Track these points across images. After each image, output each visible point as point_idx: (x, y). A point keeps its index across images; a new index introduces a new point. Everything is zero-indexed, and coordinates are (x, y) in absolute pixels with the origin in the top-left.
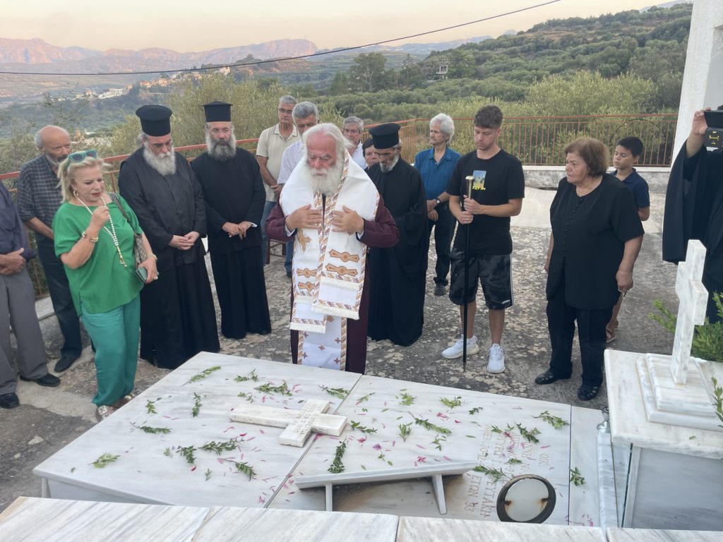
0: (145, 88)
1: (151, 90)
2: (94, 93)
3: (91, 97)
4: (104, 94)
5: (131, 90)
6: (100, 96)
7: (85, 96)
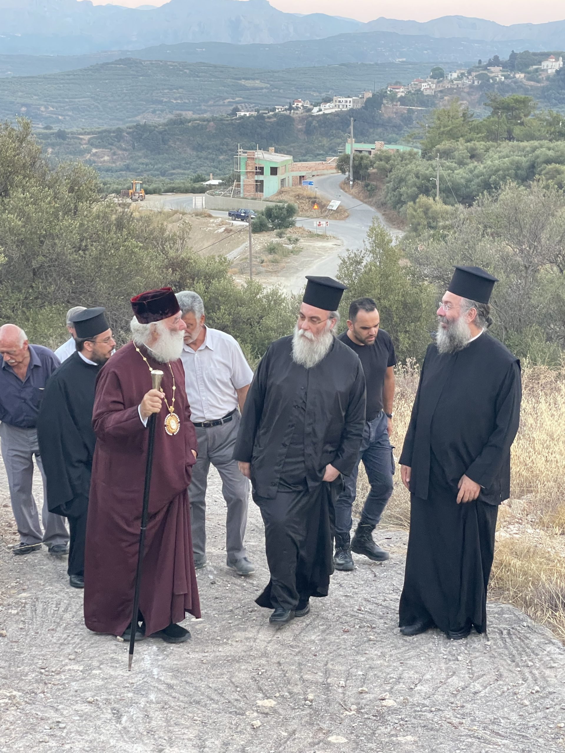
0: (393, 98)
1: (403, 101)
2: (307, 104)
3: (301, 111)
4: (322, 107)
5: (369, 100)
6: (315, 111)
7: (290, 108)
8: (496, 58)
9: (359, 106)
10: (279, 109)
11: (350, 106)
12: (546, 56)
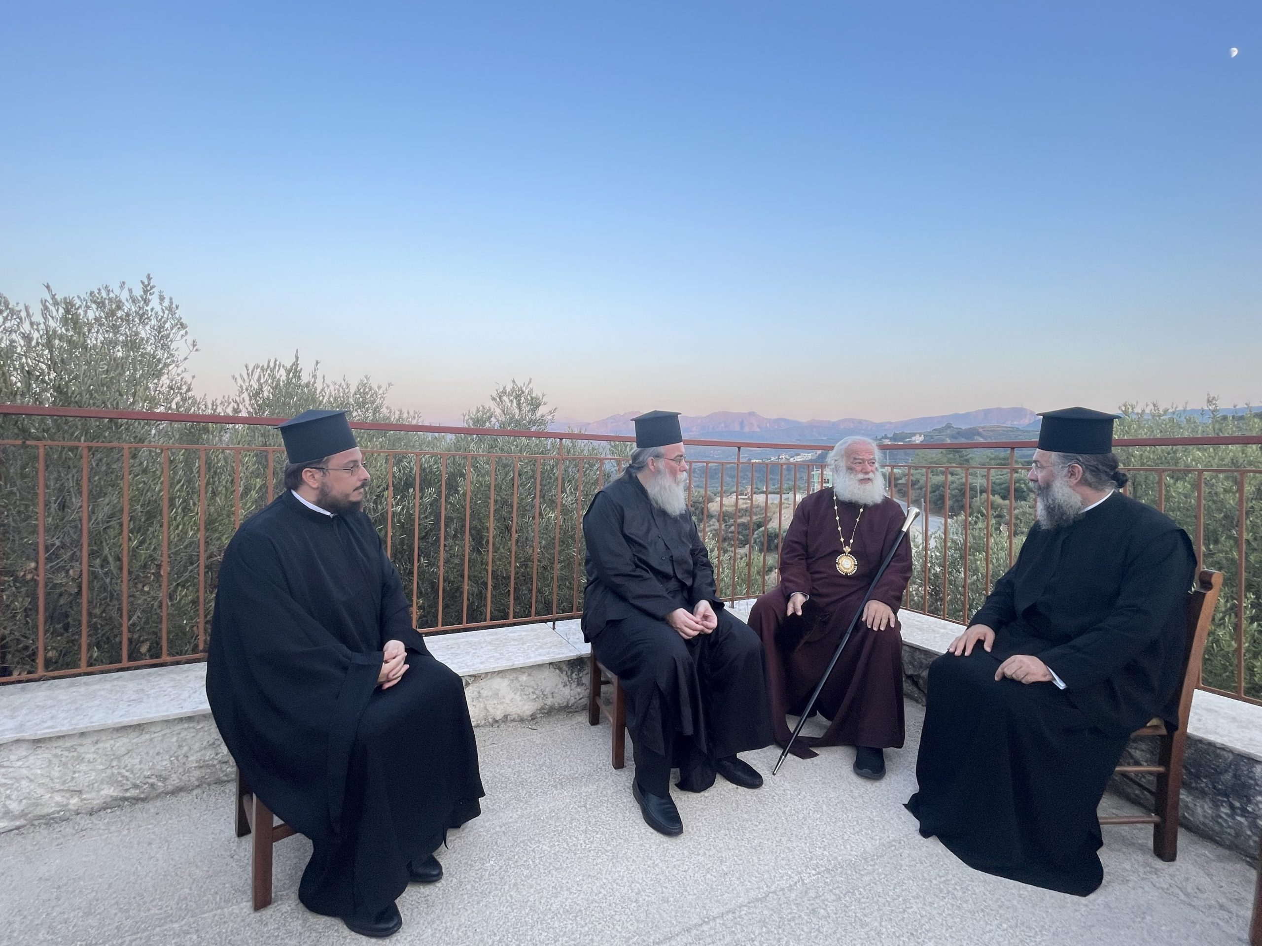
2: (787, 457)
3: (784, 459)
4: (796, 458)
5: (820, 455)
6: (792, 460)
7: (779, 459)
8: (886, 435)
9: (814, 458)
10: (773, 459)
11: (810, 457)
12: (914, 434)
